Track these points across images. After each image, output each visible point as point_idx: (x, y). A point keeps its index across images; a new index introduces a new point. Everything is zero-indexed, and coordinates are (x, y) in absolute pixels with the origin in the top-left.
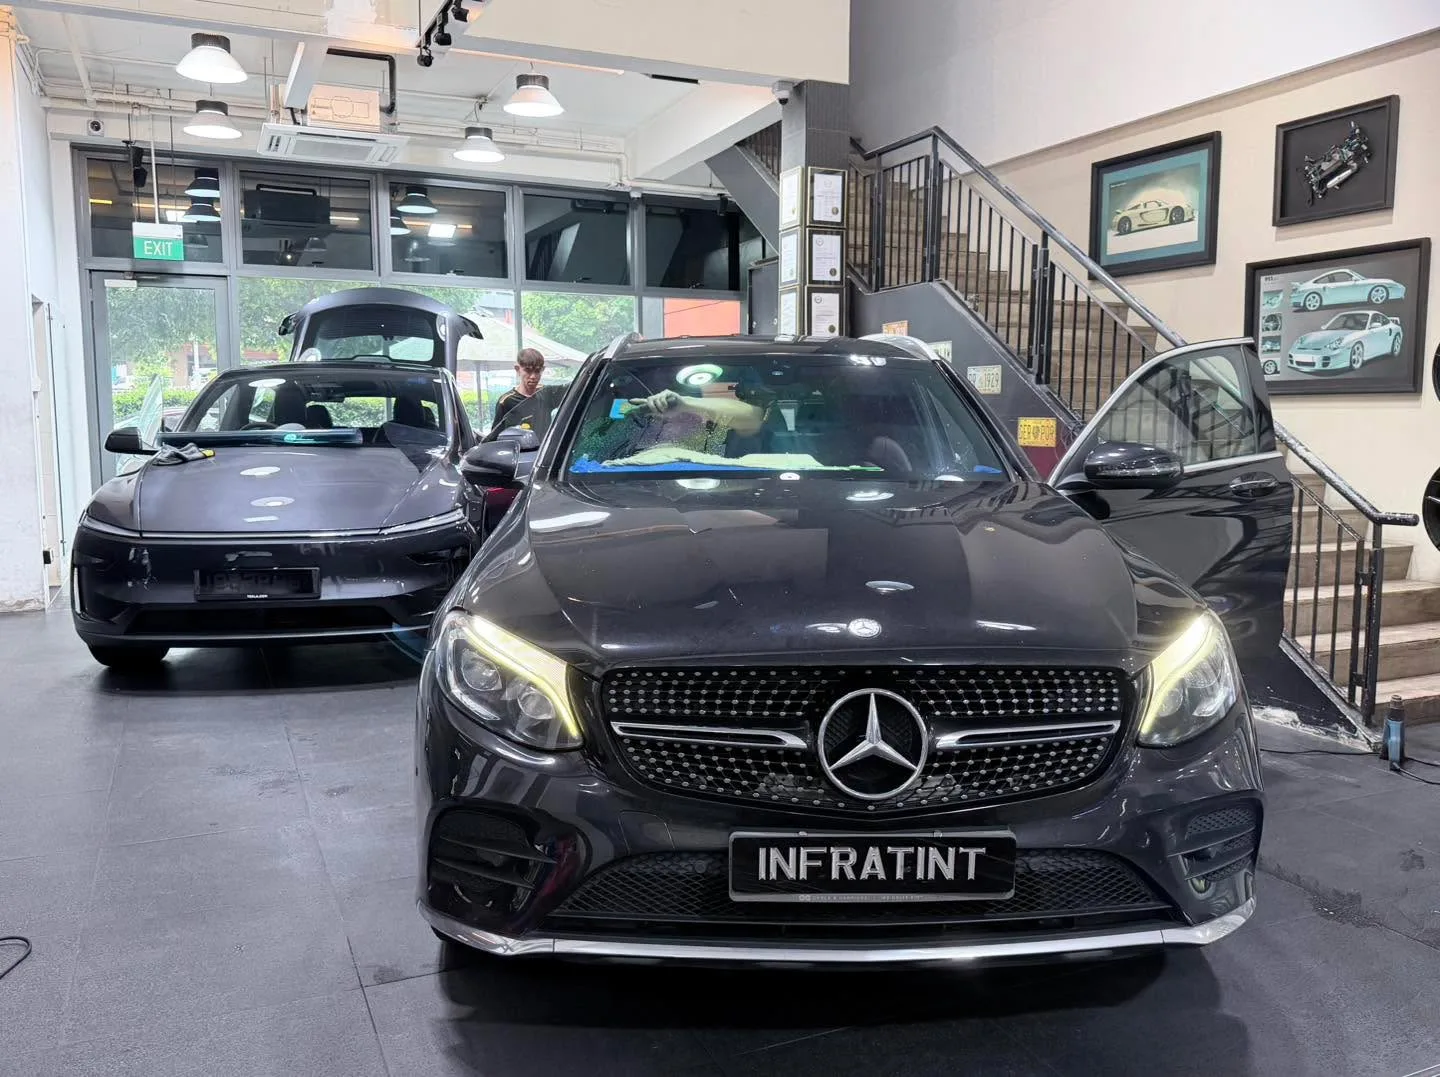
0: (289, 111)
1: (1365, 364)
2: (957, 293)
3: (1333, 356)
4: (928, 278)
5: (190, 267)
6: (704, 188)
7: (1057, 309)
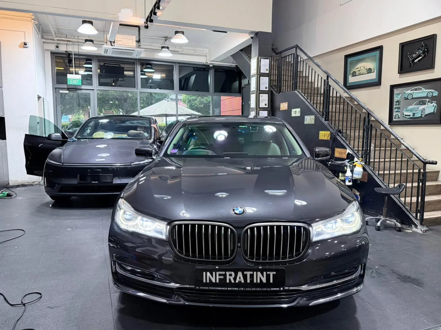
0: (110, 42)
1: (425, 115)
2: (302, 94)
3: (416, 113)
4: (294, 90)
5: (83, 87)
6: (231, 64)
7: (331, 99)
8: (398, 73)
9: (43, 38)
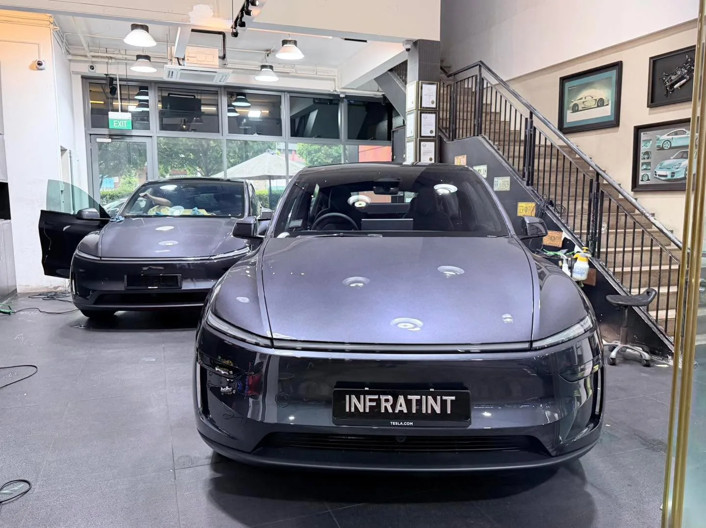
0: (176, 59)
2: (490, 141)
4: (476, 135)
5: (135, 133)
6: (374, 92)
7: (537, 149)
8: (648, 107)
9: (69, 54)
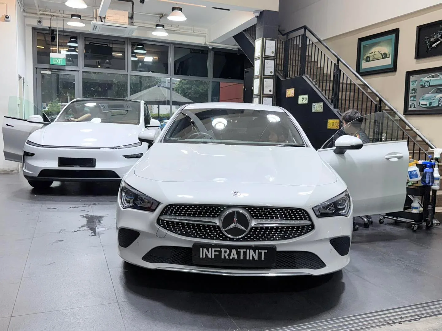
0: (100, 18)
2: (310, 79)
3: (433, 102)
5: (67, 68)
6: (233, 46)
8: (415, 58)
9: (25, 12)
